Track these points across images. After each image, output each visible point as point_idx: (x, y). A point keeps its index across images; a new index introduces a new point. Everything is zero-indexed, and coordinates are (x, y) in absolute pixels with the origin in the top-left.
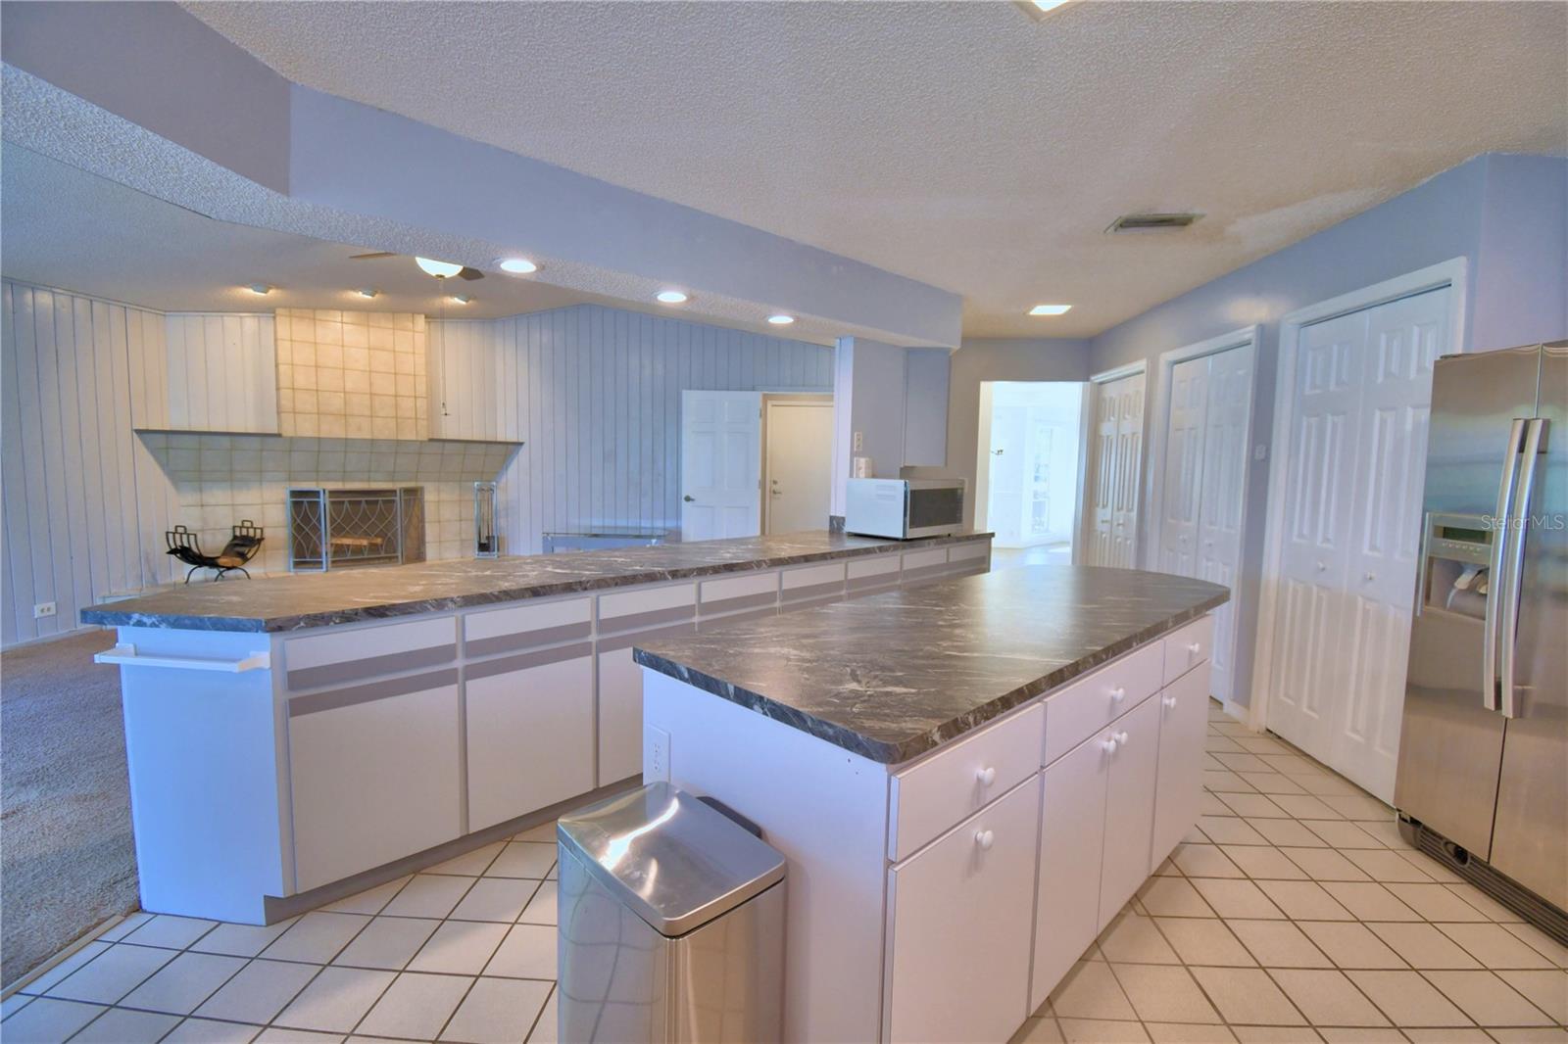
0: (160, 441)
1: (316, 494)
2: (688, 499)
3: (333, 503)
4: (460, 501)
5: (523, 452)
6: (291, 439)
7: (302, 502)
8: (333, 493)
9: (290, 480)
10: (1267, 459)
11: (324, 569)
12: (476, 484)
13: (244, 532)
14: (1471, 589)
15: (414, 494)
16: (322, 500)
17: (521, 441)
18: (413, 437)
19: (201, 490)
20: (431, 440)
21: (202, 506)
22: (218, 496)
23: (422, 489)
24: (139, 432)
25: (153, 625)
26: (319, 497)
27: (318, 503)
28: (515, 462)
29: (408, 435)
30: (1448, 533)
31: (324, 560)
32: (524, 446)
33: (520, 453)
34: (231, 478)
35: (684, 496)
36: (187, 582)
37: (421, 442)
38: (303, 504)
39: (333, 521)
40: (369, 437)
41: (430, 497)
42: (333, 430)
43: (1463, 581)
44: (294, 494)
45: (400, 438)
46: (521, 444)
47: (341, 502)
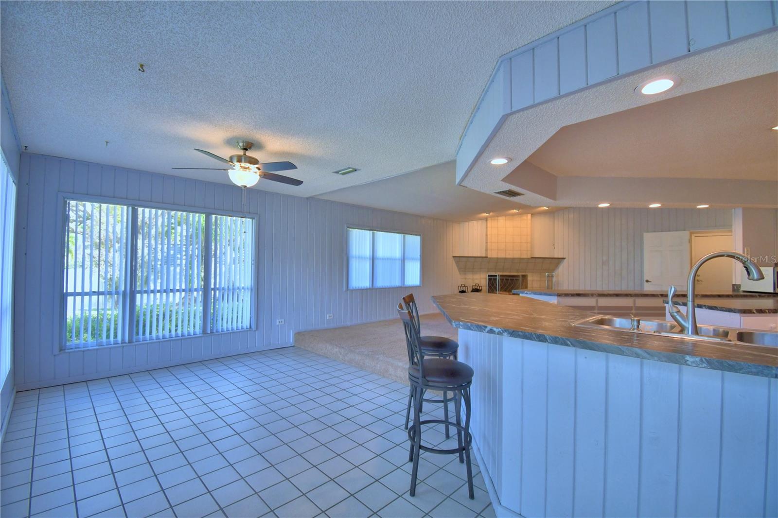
0: (458, 259)
1: (496, 276)
2: (647, 281)
3: (501, 279)
4: (540, 280)
5: (565, 261)
6: (490, 258)
7: (492, 278)
8: (501, 276)
9: (488, 271)
12: (547, 274)
13: (476, 287)
15: (524, 277)
16: (498, 278)
17: (564, 257)
18: (526, 257)
19: (465, 274)
20: (532, 258)
21: (466, 278)
22: (469, 276)
23: (527, 275)
24: (454, 257)
25: (530, 294)
27: (496, 279)
28: (562, 265)
29: (525, 256)
32: (566, 260)
34: (473, 270)
35: (645, 279)
37: (528, 258)
38: (492, 280)
39: (501, 285)
40: (512, 257)
41: (529, 278)
42: (502, 255)
44: (489, 276)
45: (522, 257)
46: (564, 258)
47: (503, 279)
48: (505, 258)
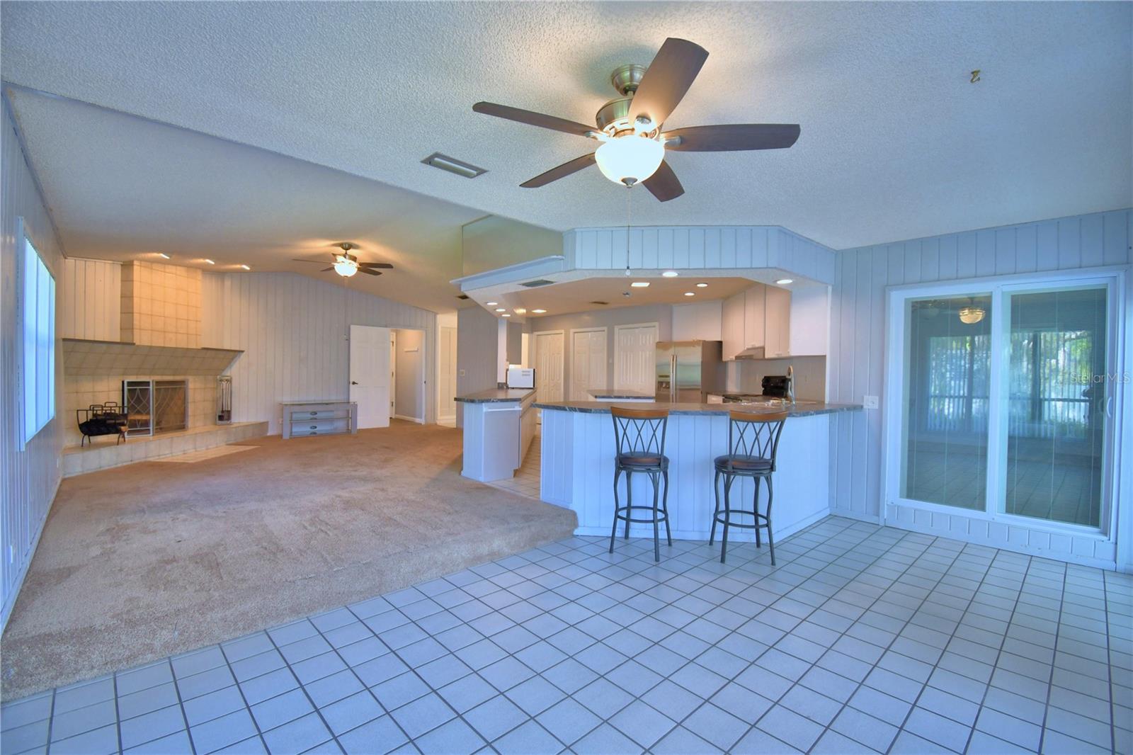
0: (71, 344)
1: (147, 383)
2: (354, 383)
3: (156, 389)
4: (204, 389)
5: (244, 356)
6: (138, 346)
7: (136, 389)
8: (158, 383)
10: (613, 364)
11: (151, 434)
12: (214, 376)
14: (666, 387)
15: (184, 383)
16: (151, 387)
17: (242, 349)
18: (194, 347)
20: (202, 349)
21: (77, 392)
22: (86, 386)
23: (188, 380)
24: (64, 340)
26: (149, 386)
27: (148, 389)
28: (238, 362)
30: (661, 376)
31: (151, 428)
32: (244, 353)
33: (242, 356)
34: (96, 373)
35: (351, 381)
36: (82, 446)
37: (197, 350)
38: (136, 393)
39: (157, 401)
40: (174, 346)
41: (191, 385)
42: (158, 342)
43: (664, 385)
44: (130, 384)
45: (190, 347)
46: (243, 352)
47: (160, 389)
48: (164, 347)
